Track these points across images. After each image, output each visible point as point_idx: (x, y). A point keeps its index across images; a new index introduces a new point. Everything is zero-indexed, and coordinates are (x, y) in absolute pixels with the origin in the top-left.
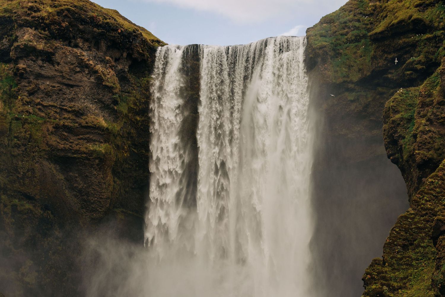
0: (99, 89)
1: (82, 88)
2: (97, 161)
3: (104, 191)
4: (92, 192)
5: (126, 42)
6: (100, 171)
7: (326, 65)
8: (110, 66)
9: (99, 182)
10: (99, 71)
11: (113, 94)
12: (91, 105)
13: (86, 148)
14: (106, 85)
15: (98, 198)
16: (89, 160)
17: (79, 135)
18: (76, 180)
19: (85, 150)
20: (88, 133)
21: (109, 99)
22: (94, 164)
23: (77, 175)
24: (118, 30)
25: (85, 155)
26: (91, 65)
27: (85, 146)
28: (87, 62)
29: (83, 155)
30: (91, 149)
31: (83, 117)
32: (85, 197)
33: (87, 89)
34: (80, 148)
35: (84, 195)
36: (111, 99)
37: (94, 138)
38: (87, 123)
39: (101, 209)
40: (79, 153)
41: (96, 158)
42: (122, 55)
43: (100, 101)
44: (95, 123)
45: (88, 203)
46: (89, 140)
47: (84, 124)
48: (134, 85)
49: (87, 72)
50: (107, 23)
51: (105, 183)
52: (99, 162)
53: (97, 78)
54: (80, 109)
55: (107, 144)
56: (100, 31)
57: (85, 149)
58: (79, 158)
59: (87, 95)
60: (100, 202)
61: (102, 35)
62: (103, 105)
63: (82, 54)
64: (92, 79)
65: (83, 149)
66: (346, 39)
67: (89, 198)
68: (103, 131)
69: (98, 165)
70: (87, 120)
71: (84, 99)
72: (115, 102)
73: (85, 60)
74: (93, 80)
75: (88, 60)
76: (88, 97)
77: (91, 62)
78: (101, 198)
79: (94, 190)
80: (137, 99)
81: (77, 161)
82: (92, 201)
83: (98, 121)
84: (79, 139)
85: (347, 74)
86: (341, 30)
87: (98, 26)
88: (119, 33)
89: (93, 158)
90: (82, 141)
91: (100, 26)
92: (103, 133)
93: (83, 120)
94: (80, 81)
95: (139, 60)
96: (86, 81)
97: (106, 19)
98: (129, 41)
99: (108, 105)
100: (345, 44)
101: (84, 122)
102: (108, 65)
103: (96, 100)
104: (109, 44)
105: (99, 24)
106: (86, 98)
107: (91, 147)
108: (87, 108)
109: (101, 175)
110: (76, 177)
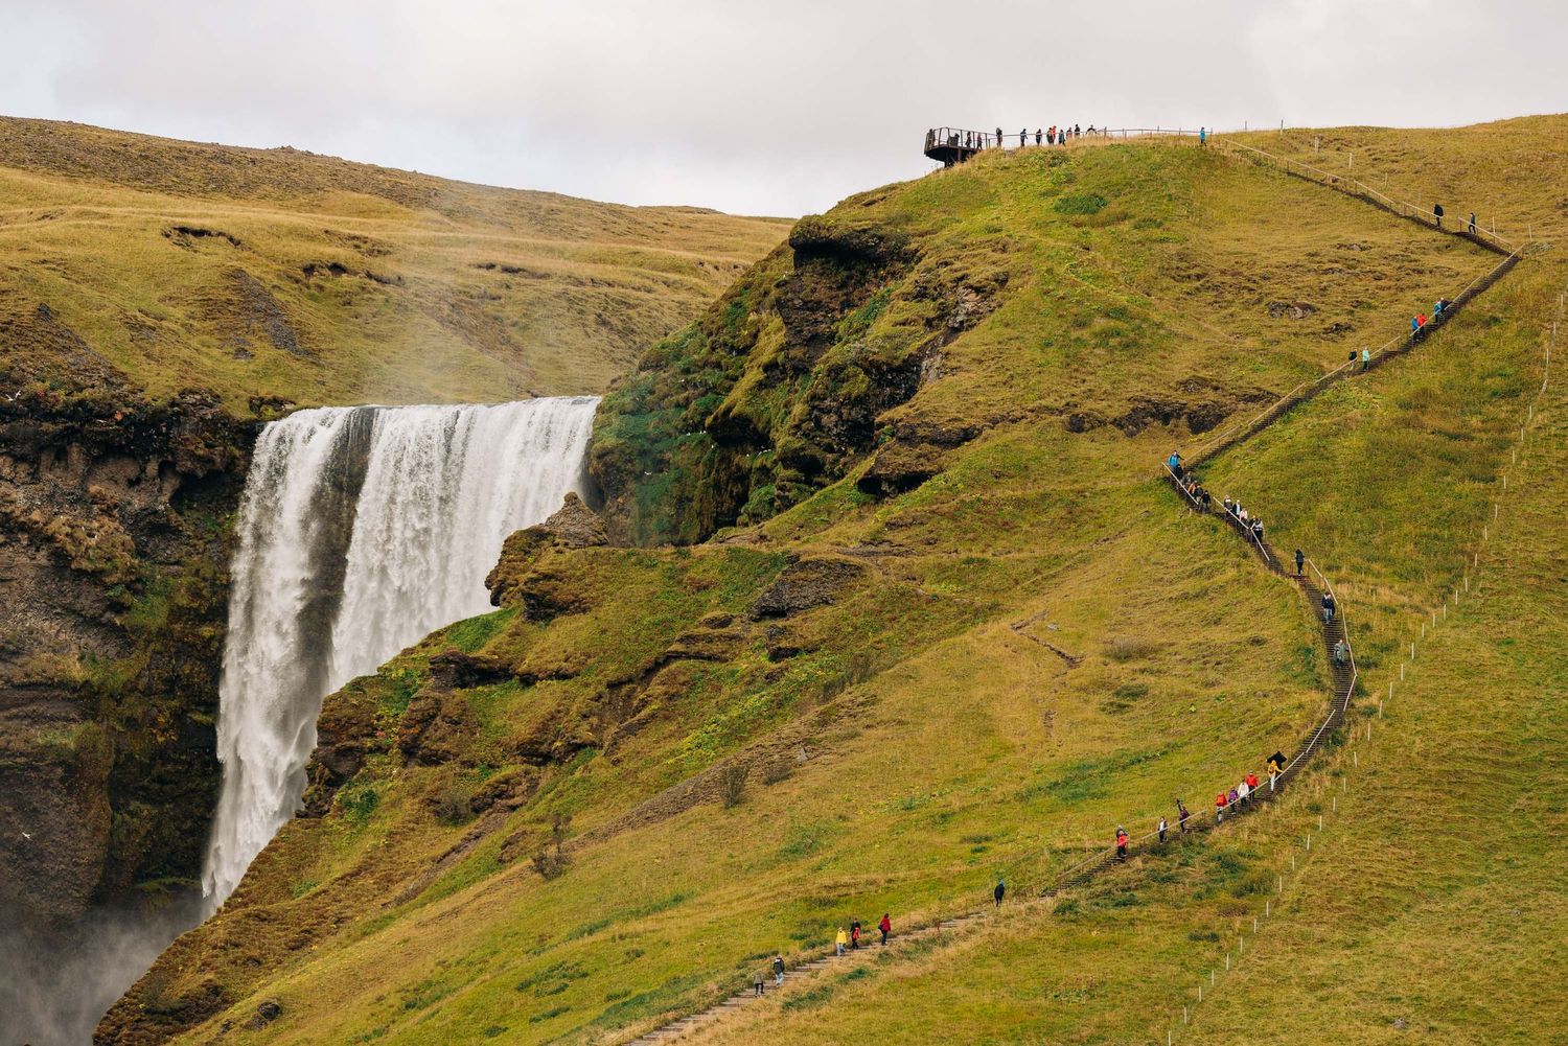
0: (62, 578)
1: (14, 583)
2: (59, 771)
3: (82, 845)
4: (51, 849)
5: (151, 435)
6: (70, 794)
7: (619, 500)
8: (102, 510)
9: (69, 825)
10: (57, 535)
11: (107, 588)
12: (47, 623)
13: (27, 741)
14: (79, 570)
15: (67, 865)
16: (37, 769)
17: (8, 709)
18: (8, 822)
19: (22, 746)
20: (32, 701)
21: (94, 601)
22: (51, 780)
23: (10, 809)
24: (114, 414)
25: (23, 760)
26: (37, 523)
27: (23, 735)
28: (22, 519)
29: (18, 760)
30: (40, 741)
31: (19, 661)
32: (34, 863)
33: (29, 585)
34: (9, 742)
35: (30, 859)
36: (100, 601)
37: (50, 712)
38: (27, 675)
39: (78, 891)
40: (9, 756)
41: (54, 764)
42: (143, 471)
43: (69, 610)
44: (51, 672)
45: (44, 878)
46: (36, 719)
47: (19, 679)
48: (195, 541)
49: (25, 543)
50: (81, 403)
51: (84, 825)
52: (65, 771)
53: (52, 554)
54: (8, 642)
55: (91, 724)
56: (61, 426)
57: (22, 744)
58: (8, 767)
59: (30, 601)
60: (73, 873)
61: (69, 435)
62: (81, 620)
63: (9, 499)
64: (42, 558)
65: (17, 745)
66: (685, 420)
67: (45, 865)
68: (75, 690)
69: (62, 780)
70: (28, 668)
71: (24, 611)
72: (118, 607)
73: (17, 513)
74: (44, 562)
75: (28, 511)
76: (36, 605)
77: (36, 516)
78: (77, 864)
79: (58, 844)
80: (205, 579)
81: (6, 773)
82: (52, 873)
83: (59, 667)
84: (9, 718)
85: (673, 522)
86: (677, 393)
87: (52, 417)
88: (118, 423)
89: (47, 765)
90: (17, 721)
91: (60, 414)
92: (76, 695)
93: (17, 669)
94: (9, 568)
95: (200, 474)
96: (24, 565)
97: (81, 390)
98: (159, 433)
99: (93, 618)
100: (681, 432)
101: (22, 674)
102: (95, 507)
103: (59, 610)
104: (95, 452)
105: (54, 410)
106: (30, 606)
107: (40, 736)
108: (31, 633)
109: (75, 806)
110: (9, 814)
